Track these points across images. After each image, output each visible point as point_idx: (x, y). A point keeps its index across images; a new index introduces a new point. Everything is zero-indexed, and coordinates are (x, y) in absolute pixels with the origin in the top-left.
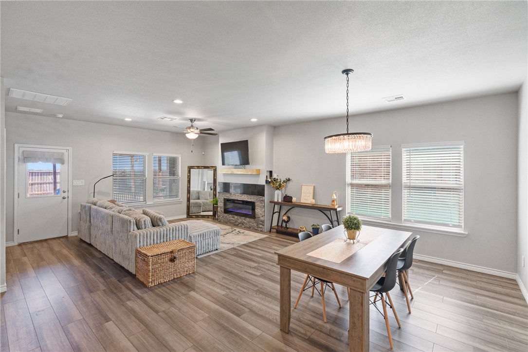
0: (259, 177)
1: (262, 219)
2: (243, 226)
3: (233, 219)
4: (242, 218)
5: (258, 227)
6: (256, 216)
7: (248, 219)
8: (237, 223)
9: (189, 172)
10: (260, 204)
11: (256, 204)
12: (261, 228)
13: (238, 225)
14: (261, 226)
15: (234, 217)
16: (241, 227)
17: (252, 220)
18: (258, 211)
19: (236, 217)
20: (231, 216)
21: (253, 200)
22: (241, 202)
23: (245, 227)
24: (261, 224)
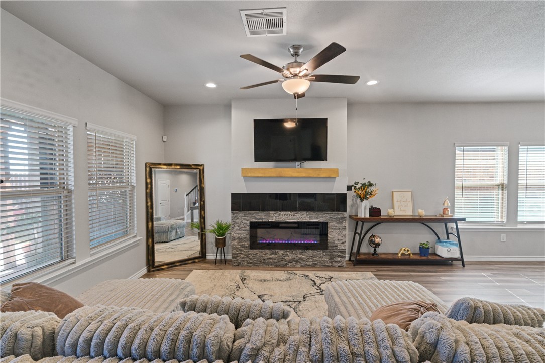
0: (334, 181)
1: (341, 247)
2: (299, 265)
3: (272, 256)
4: (294, 251)
5: (331, 262)
6: (329, 244)
7: (310, 252)
8: (284, 262)
9: (149, 175)
10: (338, 225)
11: (329, 225)
12: (340, 261)
13: (286, 264)
14: (339, 259)
15: (275, 254)
16: (294, 267)
17: (319, 252)
18: (333, 236)
19: (281, 252)
20: (267, 251)
21: (321, 220)
22: (296, 225)
23: (302, 266)
24: (339, 256)
